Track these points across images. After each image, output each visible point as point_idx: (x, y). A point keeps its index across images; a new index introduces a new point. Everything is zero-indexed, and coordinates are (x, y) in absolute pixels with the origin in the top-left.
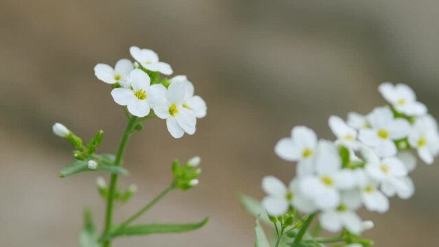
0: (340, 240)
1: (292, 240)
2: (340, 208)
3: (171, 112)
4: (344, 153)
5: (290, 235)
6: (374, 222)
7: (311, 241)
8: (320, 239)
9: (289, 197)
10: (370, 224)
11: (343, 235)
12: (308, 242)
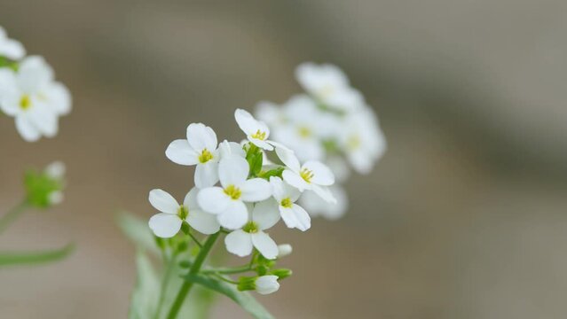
0: (249, 270)
1: (186, 271)
2: (249, 228)
3: (24, 104)
4: (254, 156)
5: (184, 265)
6: (293, 245)
7: (213, 273)
8: (223, 269)
9: (183, 214)
10: (287, 248)
11: (252, 263)
12: (207, 273)
